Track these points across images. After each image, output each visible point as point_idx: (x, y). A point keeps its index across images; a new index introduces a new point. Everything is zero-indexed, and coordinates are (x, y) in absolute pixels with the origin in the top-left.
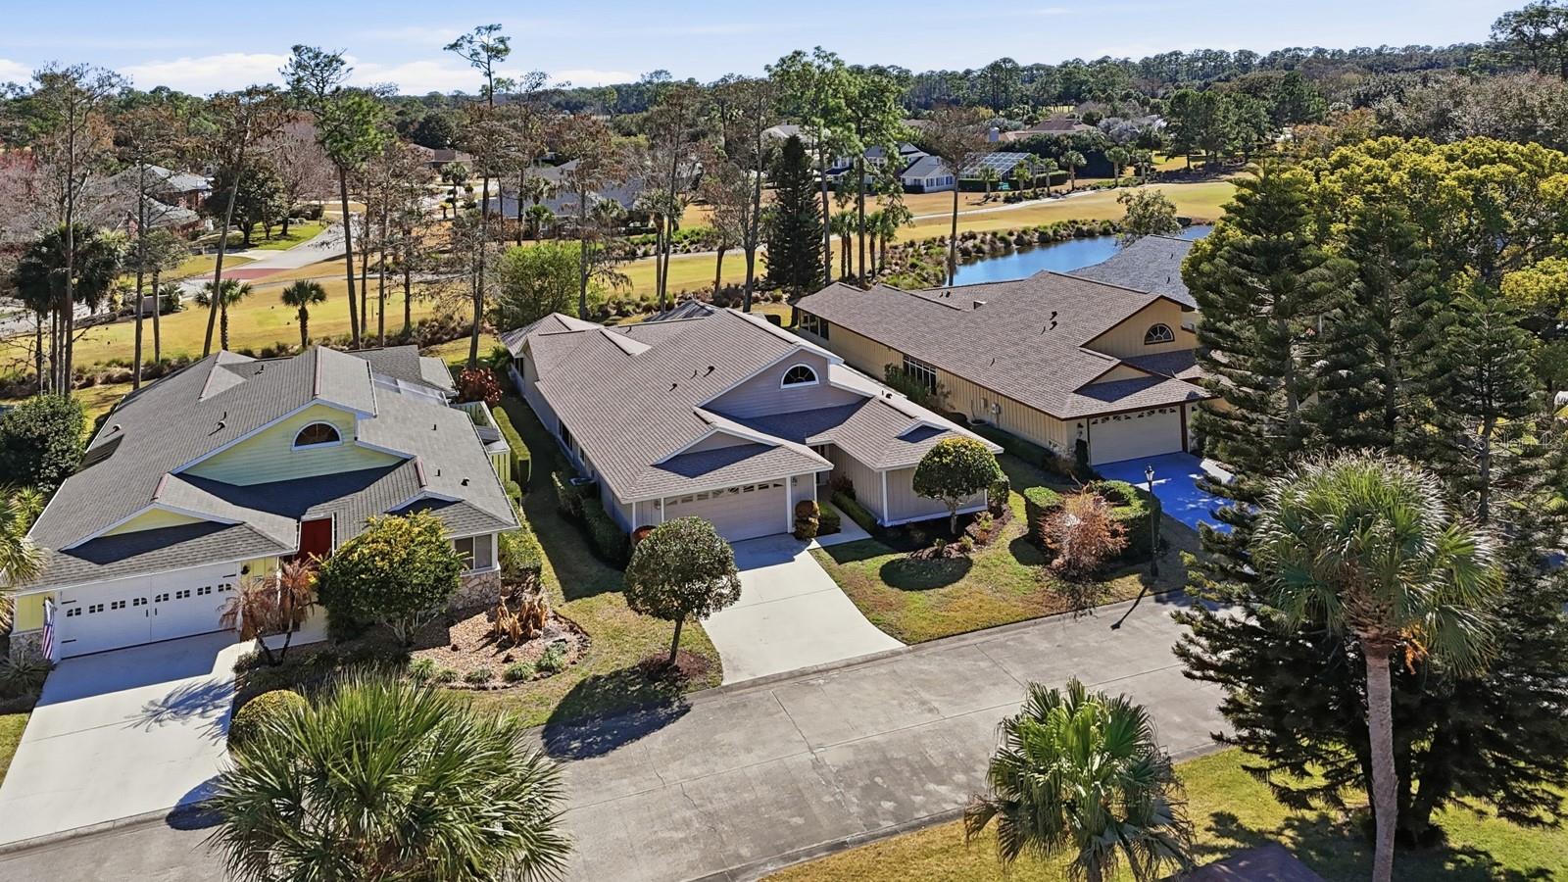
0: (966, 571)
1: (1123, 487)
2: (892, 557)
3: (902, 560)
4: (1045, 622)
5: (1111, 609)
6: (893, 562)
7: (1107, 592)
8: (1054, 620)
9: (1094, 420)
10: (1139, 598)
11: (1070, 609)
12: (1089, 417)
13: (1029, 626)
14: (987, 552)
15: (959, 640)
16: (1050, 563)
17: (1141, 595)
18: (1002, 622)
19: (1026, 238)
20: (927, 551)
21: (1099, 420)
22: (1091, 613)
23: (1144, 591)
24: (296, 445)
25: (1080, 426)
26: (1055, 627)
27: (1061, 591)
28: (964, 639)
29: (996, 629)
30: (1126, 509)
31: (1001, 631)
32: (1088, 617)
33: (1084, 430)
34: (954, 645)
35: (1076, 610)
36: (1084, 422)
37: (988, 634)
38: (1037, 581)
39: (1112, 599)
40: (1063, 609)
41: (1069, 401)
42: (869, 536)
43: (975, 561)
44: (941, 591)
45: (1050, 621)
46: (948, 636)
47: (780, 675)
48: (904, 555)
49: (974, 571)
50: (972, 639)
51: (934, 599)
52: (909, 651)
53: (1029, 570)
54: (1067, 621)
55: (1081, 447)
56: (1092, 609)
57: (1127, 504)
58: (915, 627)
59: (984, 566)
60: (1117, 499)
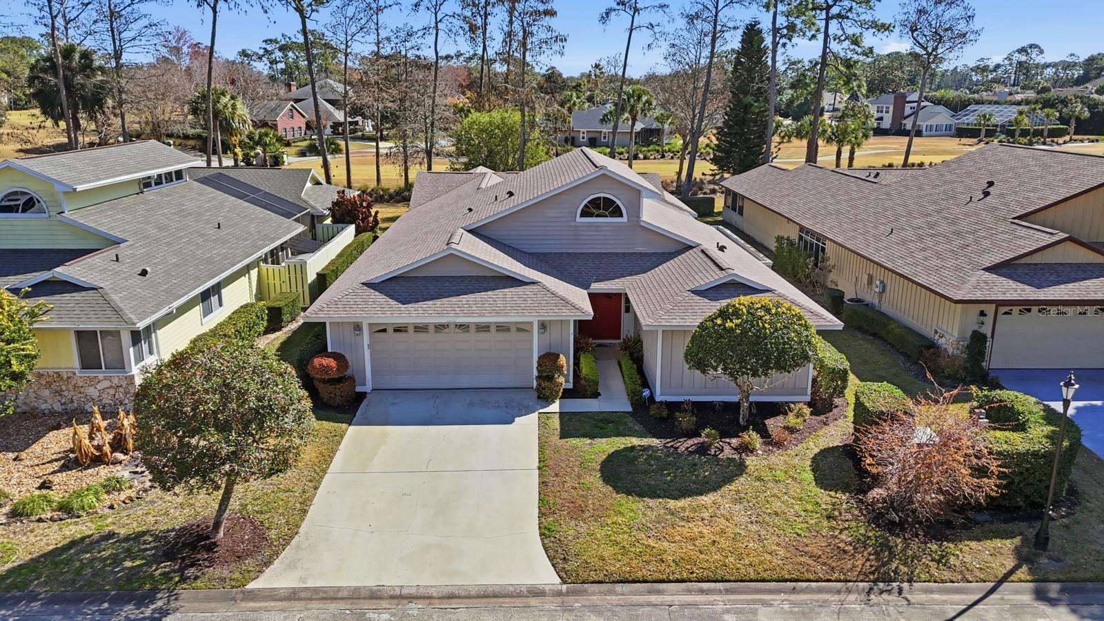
0: (729, 480)
1: (1025, 402)
2: (635, 441)
3: (645, 449)
4: (812, 591)
5: (941, 591)
6: (633, 448)
7: (942, 560)
8: (828, 591)
9: (1007, 309)
10: (1000, 582)
11: (863, 576)
12: (999, 303)
13: (778, 591)
14: (778, 459)
15: (650, 592)
16: (865, 493)
17: (1005, 578)
18: (736, 576)
20: (690, 442)
21: (1016, 309)
22: (900, 591)
23: (1012, 572)
25: (982, 314)
26: (825, 604)
27: (860, 544)
29: (720, 586)
30: (1015, 437)
31: (727, 591)
32: (893, 598)
33: (989, 320)
34: (635, 599)
35: (875, 581)
36: (990, 309)
37: (702, 591)
38: (829, 517)
39: (947, 575)
40: (850, 575)
41: (973, 280)
42: (629, 409)
43: (751, 468)
44: (672, 504)
45: (820, 591)
46: (634, 581)
47: (339, 589)
48: (655, 442)
49: (740, 483)
50: (671, 594)
51: (652, 515)
52: (559, 594)
53: (825, 497)
54: (852, 597)
55: (977, 343)
56: (905, 585)
57: (1021, 427)
58: (591, 555)
59: (759, 479)
60: (1004, 417)
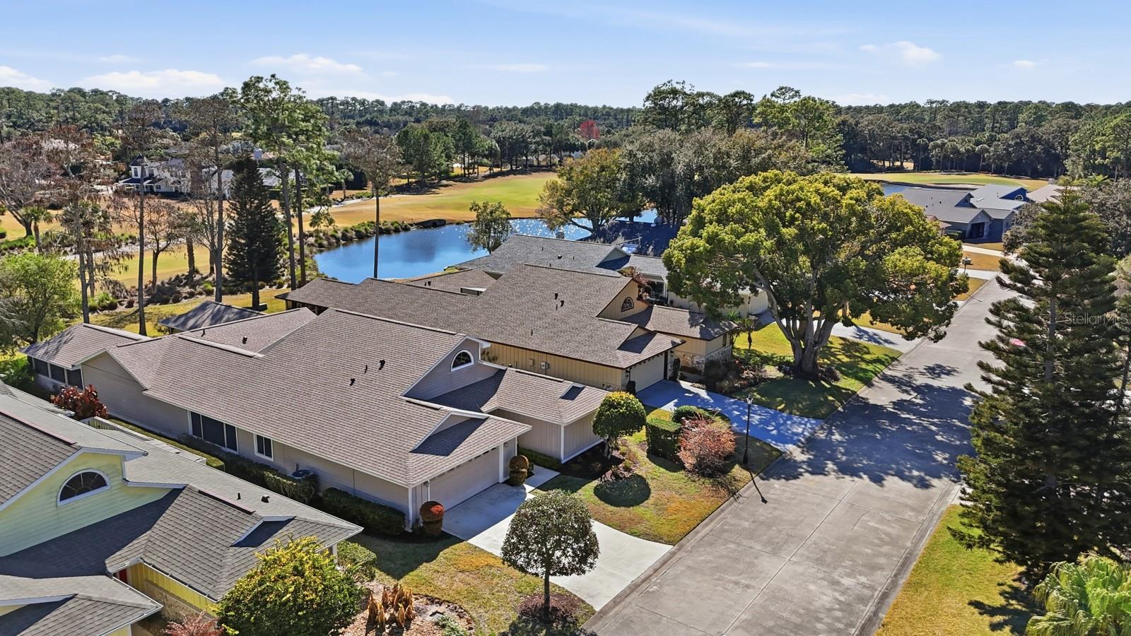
0: (646, 484)
2: (592, 485)
3: (600, 486)
4: (726, 508)
6: (596, 488)
7: (735, 480)
8: (729, 505)
10: (752, 479)
12: (635, 365)
14: (642, 468)
16: (684, 468)
18: (707, 515)
19: (349, 235)
20: (608, 476)
22: (741, 496)
23: (751, 474)
24: (61, 500)
25: (627, 371)
27: (714, 486)
28: (697, 533)
29: (707, 520)
34: (698, 538)
35: (733, 496)
37: (706, 525)
38: (693, 481)
41: (619, 355)
42: (558, 473)
43: (643, 476)
46: (689, 532)
47: (624, 591)
48: (597, 482)
49: (651, 483)
50: (703, 530)
51: (652, 509)
52: (679, 550)
53: (680, 475)
54: (736, 504)
56: (739, 493)
58: (663, 531)
59: (653, 478)
